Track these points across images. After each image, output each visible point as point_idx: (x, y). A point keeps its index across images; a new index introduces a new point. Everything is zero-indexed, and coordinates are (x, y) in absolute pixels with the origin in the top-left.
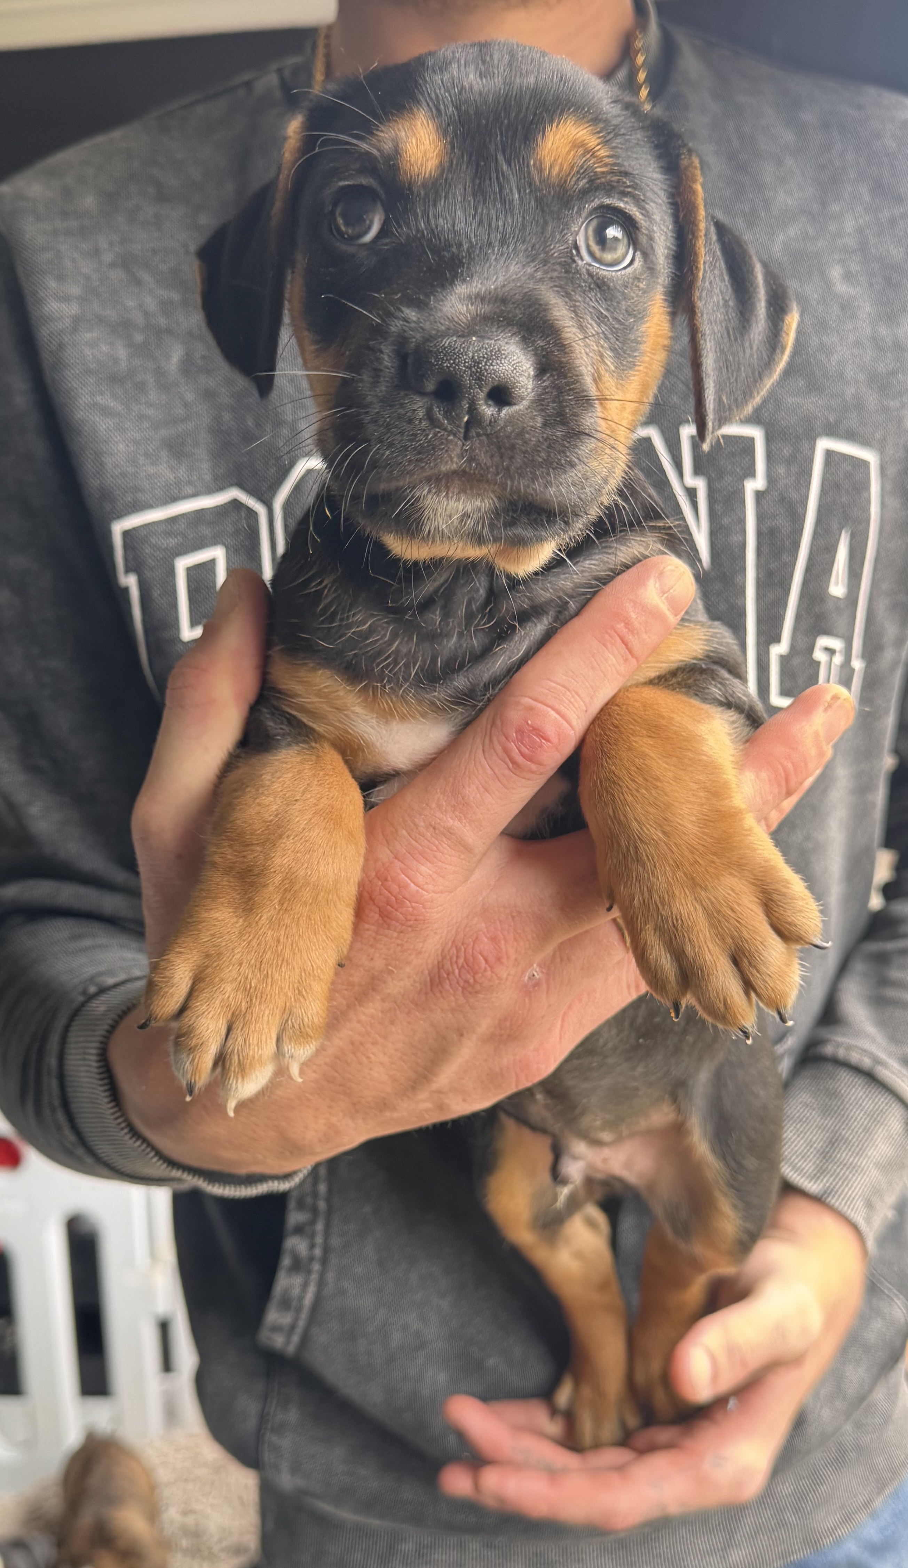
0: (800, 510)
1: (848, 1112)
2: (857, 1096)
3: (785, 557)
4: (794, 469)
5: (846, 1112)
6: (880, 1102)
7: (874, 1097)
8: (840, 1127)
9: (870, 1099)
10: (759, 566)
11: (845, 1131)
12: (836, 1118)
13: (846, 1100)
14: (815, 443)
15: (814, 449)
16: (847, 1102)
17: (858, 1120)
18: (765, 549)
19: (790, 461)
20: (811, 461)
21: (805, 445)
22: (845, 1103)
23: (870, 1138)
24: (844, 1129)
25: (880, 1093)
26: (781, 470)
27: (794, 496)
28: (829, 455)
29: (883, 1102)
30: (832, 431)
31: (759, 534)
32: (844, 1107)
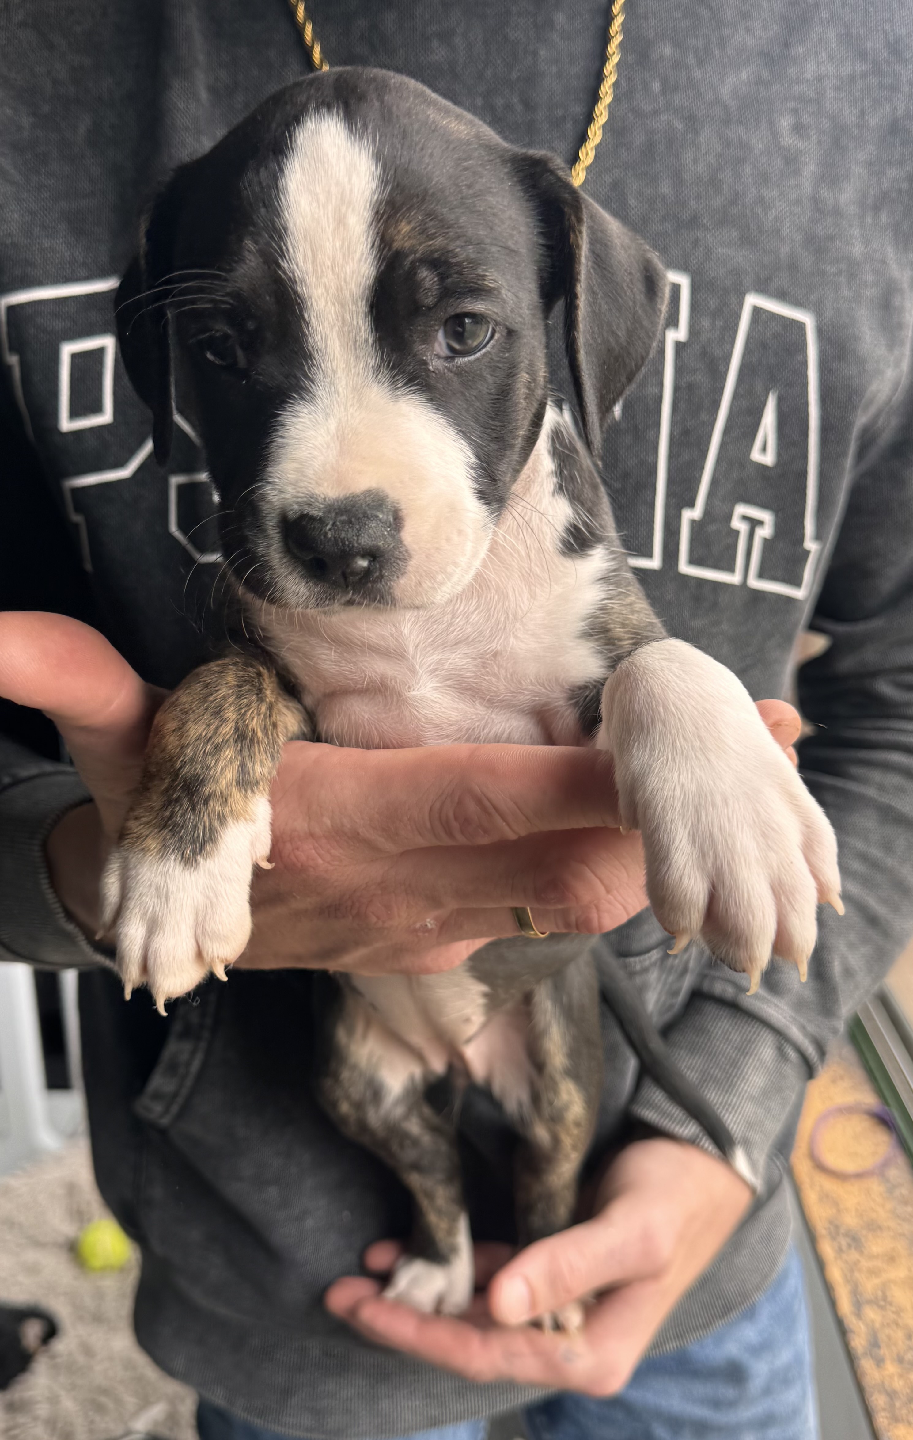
0: (722, 368)
1: (716, 1048)
2: (724, 1029)
3: (704, 416)
4: (719, 323)
5: (713, 1048)
6: (747, 1032)
7: (740, 1028)
8: (708, 1066)
9: (737, 1030)
10: (673, 423)
11: (713, 1069)
12: (704, 1057)
13: (713, 1035)
14: (743, 299)
15: (742, 304)
16: (714, 1038)
17: (725, 1055)
18: (683, 406)
19: (715, 315)
20: (738, 317)
21: (733, 299)
22: (712, 1039)
23: (739, 1072)
24: (712, 1068)
25: (746, 1022)
26: (706, 323)
27: (718, 352)
28: (757, 311)
29: (750, 1032)
30: (762, 288)
31: (677, 389)
32: (711, 1043)
